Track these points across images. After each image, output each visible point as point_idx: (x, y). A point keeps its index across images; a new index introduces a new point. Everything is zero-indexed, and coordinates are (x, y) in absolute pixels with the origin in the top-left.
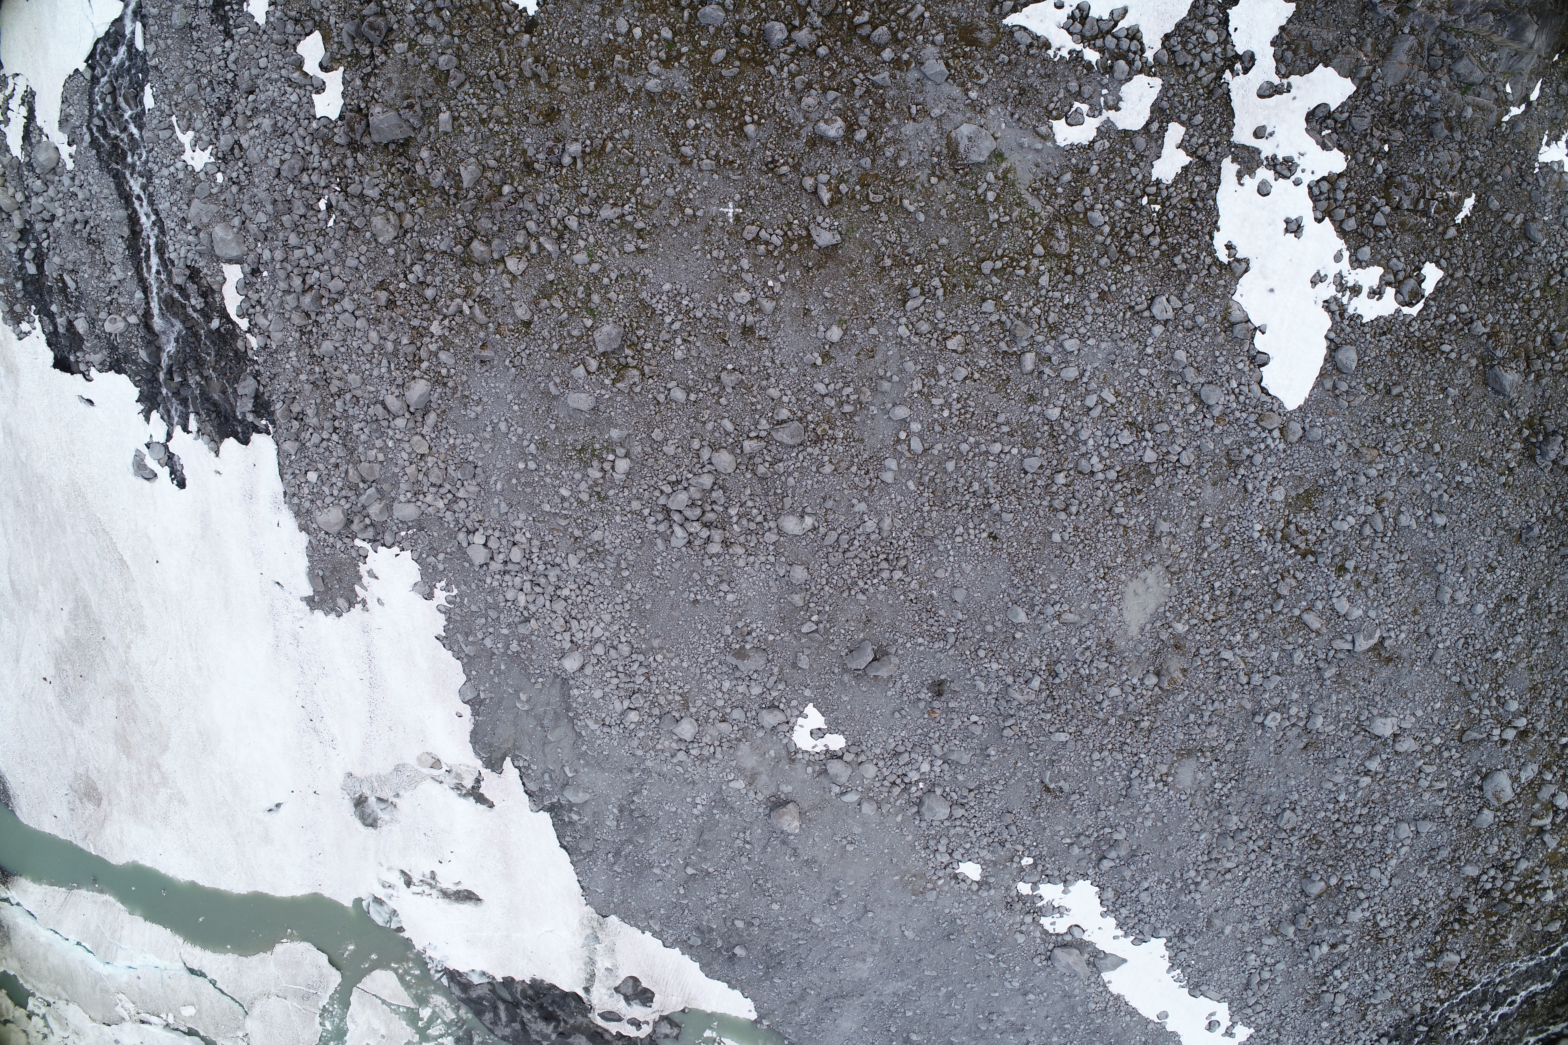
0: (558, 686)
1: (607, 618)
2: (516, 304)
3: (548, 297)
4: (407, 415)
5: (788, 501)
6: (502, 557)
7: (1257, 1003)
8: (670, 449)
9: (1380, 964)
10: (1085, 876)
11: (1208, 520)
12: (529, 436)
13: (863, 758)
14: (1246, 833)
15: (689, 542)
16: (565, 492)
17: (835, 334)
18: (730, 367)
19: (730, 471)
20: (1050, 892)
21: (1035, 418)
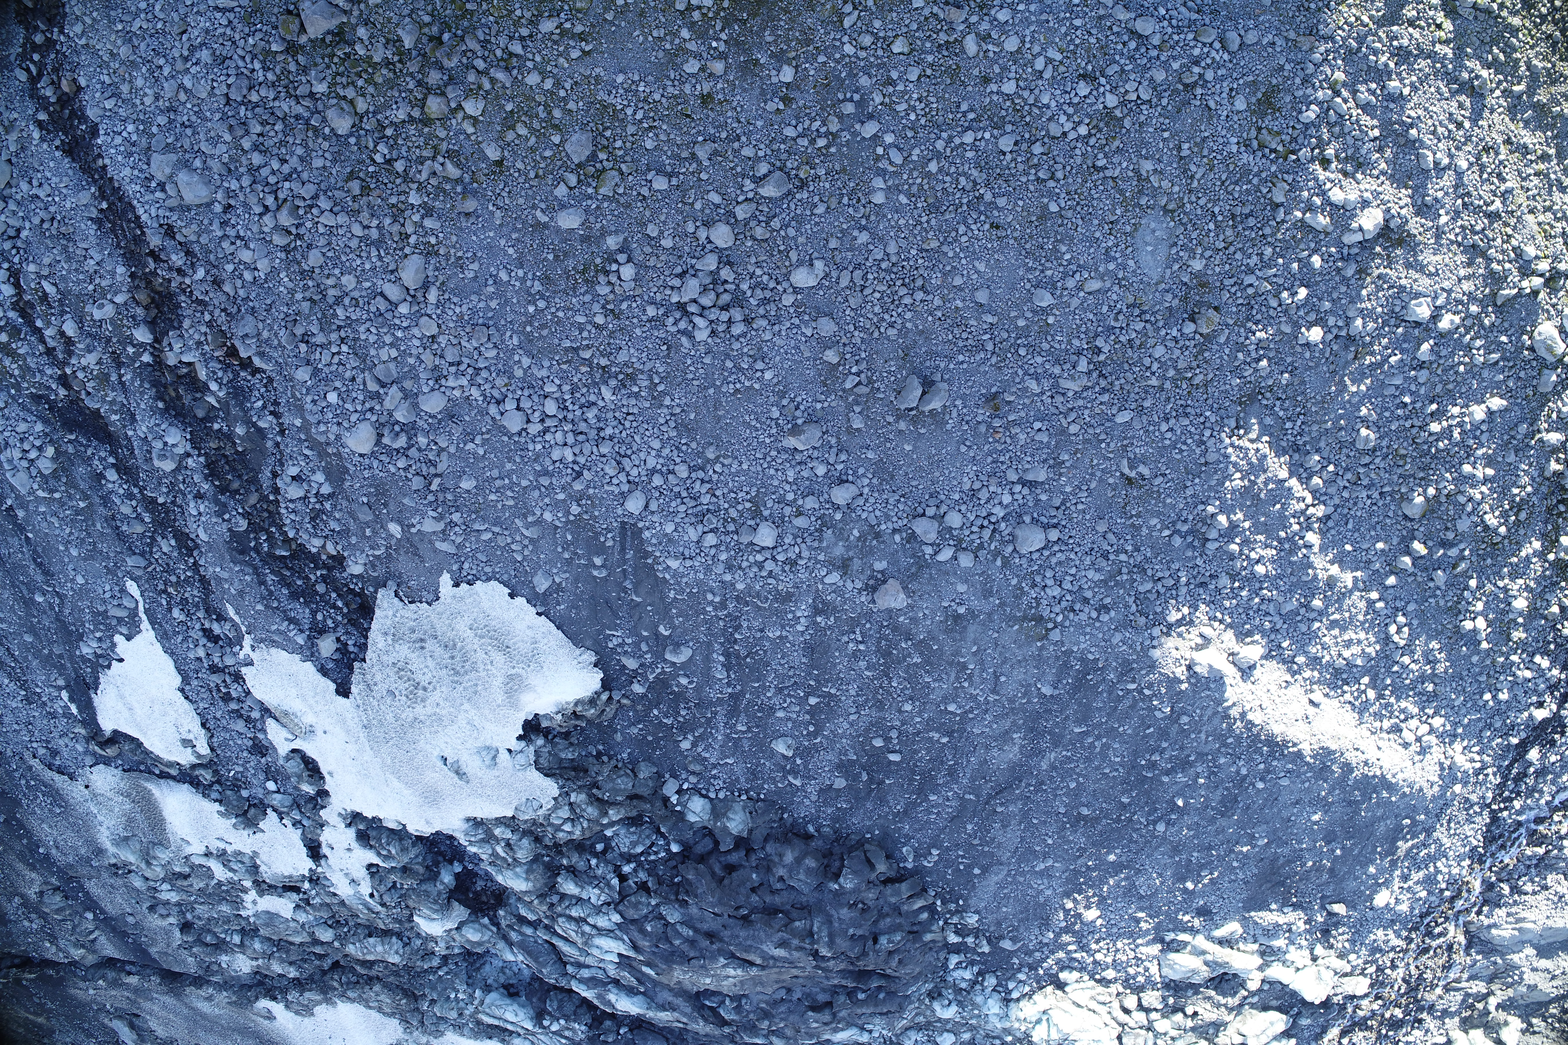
1: (656, 443)
2: (483, 145)
3: (513, 128)
4: (409, 299)
5: (794, 256)
6: (537, 414)
8: (667, 243)
11: (1186, 146)
12: (530, 275)
13: (944, 508)
15: (713, 332)
16: (580, 319)
17: (787, 74)
18: (700, 139)
21: (995, 98)
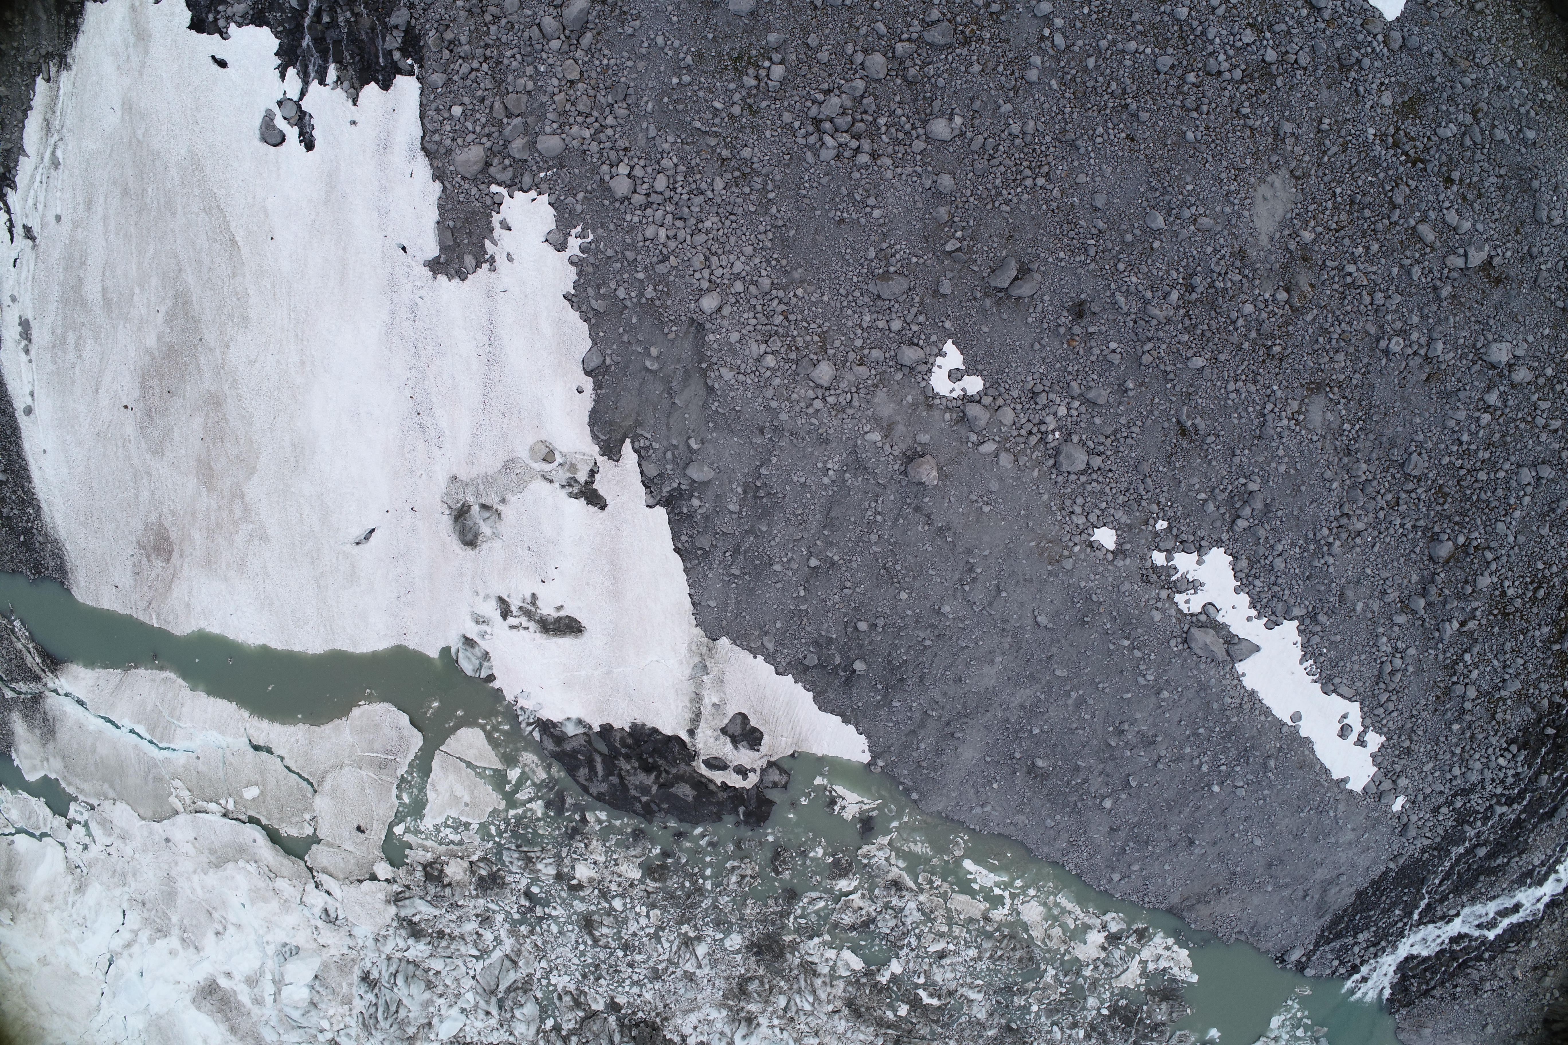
0: (691, 336)
1: (748, 250)
4: (562, 37)
5: (937, 104)
6: (645, 186)
7: (1388, 699)
8: (824, 56)
9: (1508, 646)
10: (1219, 543)
11: (1326, 121)
12: (685, 48)
13: (1000, 401)
14: (1375, 483)
15: (838, 156)
16: (718, 105)
19: (882, 76)
20: (1184, 562)
21: (1166, 18)
